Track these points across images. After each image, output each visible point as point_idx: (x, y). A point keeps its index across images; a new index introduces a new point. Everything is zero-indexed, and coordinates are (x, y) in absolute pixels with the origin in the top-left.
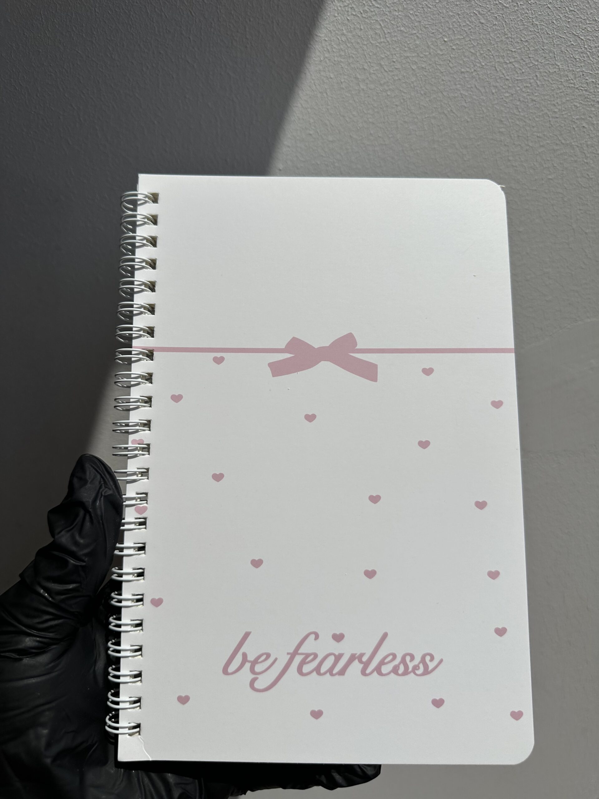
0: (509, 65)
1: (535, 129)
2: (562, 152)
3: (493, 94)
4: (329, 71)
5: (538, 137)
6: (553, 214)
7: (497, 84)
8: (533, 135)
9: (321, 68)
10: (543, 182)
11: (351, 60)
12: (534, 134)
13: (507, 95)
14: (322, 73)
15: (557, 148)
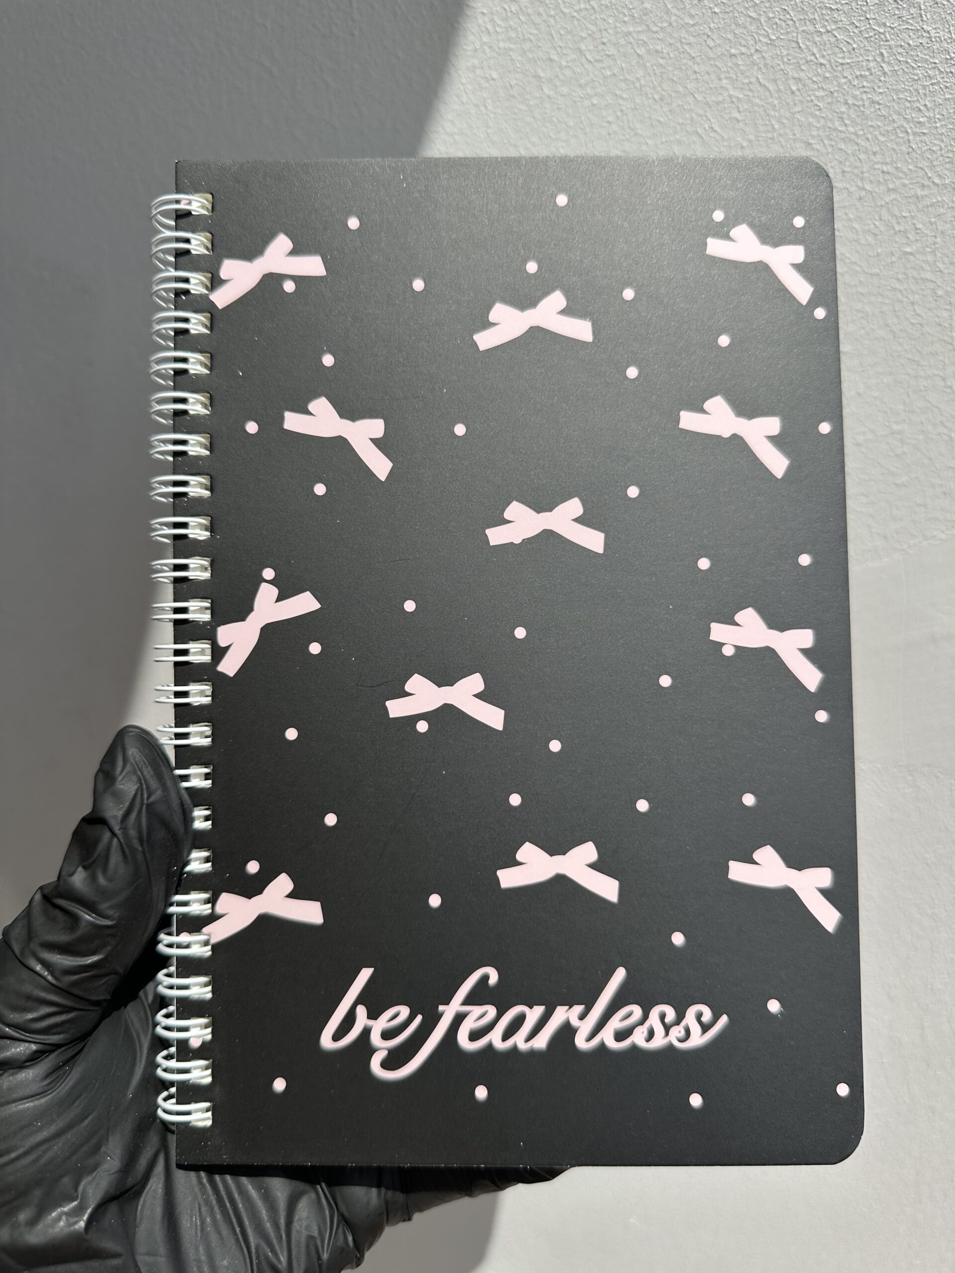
0: (825, 37)
1: (878, 158)
2: (934, 200)
3: (793, 93)
4: (490, 68)
5: (883, 172)
6: (914, 321)
7: (802, 74)
8: (875, 169)
9: (476, 62)
10: (894, 259)
11: (527, 46)
12: (876, 166)
13: (820, 93)
14: (479, 72)
15: (923, 193)
